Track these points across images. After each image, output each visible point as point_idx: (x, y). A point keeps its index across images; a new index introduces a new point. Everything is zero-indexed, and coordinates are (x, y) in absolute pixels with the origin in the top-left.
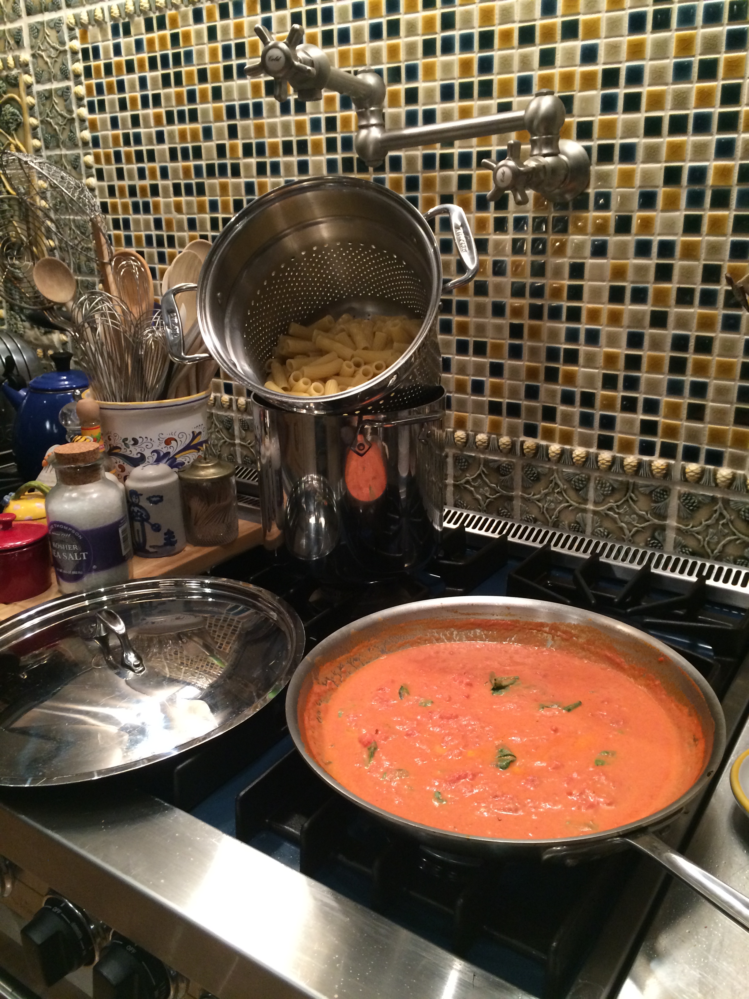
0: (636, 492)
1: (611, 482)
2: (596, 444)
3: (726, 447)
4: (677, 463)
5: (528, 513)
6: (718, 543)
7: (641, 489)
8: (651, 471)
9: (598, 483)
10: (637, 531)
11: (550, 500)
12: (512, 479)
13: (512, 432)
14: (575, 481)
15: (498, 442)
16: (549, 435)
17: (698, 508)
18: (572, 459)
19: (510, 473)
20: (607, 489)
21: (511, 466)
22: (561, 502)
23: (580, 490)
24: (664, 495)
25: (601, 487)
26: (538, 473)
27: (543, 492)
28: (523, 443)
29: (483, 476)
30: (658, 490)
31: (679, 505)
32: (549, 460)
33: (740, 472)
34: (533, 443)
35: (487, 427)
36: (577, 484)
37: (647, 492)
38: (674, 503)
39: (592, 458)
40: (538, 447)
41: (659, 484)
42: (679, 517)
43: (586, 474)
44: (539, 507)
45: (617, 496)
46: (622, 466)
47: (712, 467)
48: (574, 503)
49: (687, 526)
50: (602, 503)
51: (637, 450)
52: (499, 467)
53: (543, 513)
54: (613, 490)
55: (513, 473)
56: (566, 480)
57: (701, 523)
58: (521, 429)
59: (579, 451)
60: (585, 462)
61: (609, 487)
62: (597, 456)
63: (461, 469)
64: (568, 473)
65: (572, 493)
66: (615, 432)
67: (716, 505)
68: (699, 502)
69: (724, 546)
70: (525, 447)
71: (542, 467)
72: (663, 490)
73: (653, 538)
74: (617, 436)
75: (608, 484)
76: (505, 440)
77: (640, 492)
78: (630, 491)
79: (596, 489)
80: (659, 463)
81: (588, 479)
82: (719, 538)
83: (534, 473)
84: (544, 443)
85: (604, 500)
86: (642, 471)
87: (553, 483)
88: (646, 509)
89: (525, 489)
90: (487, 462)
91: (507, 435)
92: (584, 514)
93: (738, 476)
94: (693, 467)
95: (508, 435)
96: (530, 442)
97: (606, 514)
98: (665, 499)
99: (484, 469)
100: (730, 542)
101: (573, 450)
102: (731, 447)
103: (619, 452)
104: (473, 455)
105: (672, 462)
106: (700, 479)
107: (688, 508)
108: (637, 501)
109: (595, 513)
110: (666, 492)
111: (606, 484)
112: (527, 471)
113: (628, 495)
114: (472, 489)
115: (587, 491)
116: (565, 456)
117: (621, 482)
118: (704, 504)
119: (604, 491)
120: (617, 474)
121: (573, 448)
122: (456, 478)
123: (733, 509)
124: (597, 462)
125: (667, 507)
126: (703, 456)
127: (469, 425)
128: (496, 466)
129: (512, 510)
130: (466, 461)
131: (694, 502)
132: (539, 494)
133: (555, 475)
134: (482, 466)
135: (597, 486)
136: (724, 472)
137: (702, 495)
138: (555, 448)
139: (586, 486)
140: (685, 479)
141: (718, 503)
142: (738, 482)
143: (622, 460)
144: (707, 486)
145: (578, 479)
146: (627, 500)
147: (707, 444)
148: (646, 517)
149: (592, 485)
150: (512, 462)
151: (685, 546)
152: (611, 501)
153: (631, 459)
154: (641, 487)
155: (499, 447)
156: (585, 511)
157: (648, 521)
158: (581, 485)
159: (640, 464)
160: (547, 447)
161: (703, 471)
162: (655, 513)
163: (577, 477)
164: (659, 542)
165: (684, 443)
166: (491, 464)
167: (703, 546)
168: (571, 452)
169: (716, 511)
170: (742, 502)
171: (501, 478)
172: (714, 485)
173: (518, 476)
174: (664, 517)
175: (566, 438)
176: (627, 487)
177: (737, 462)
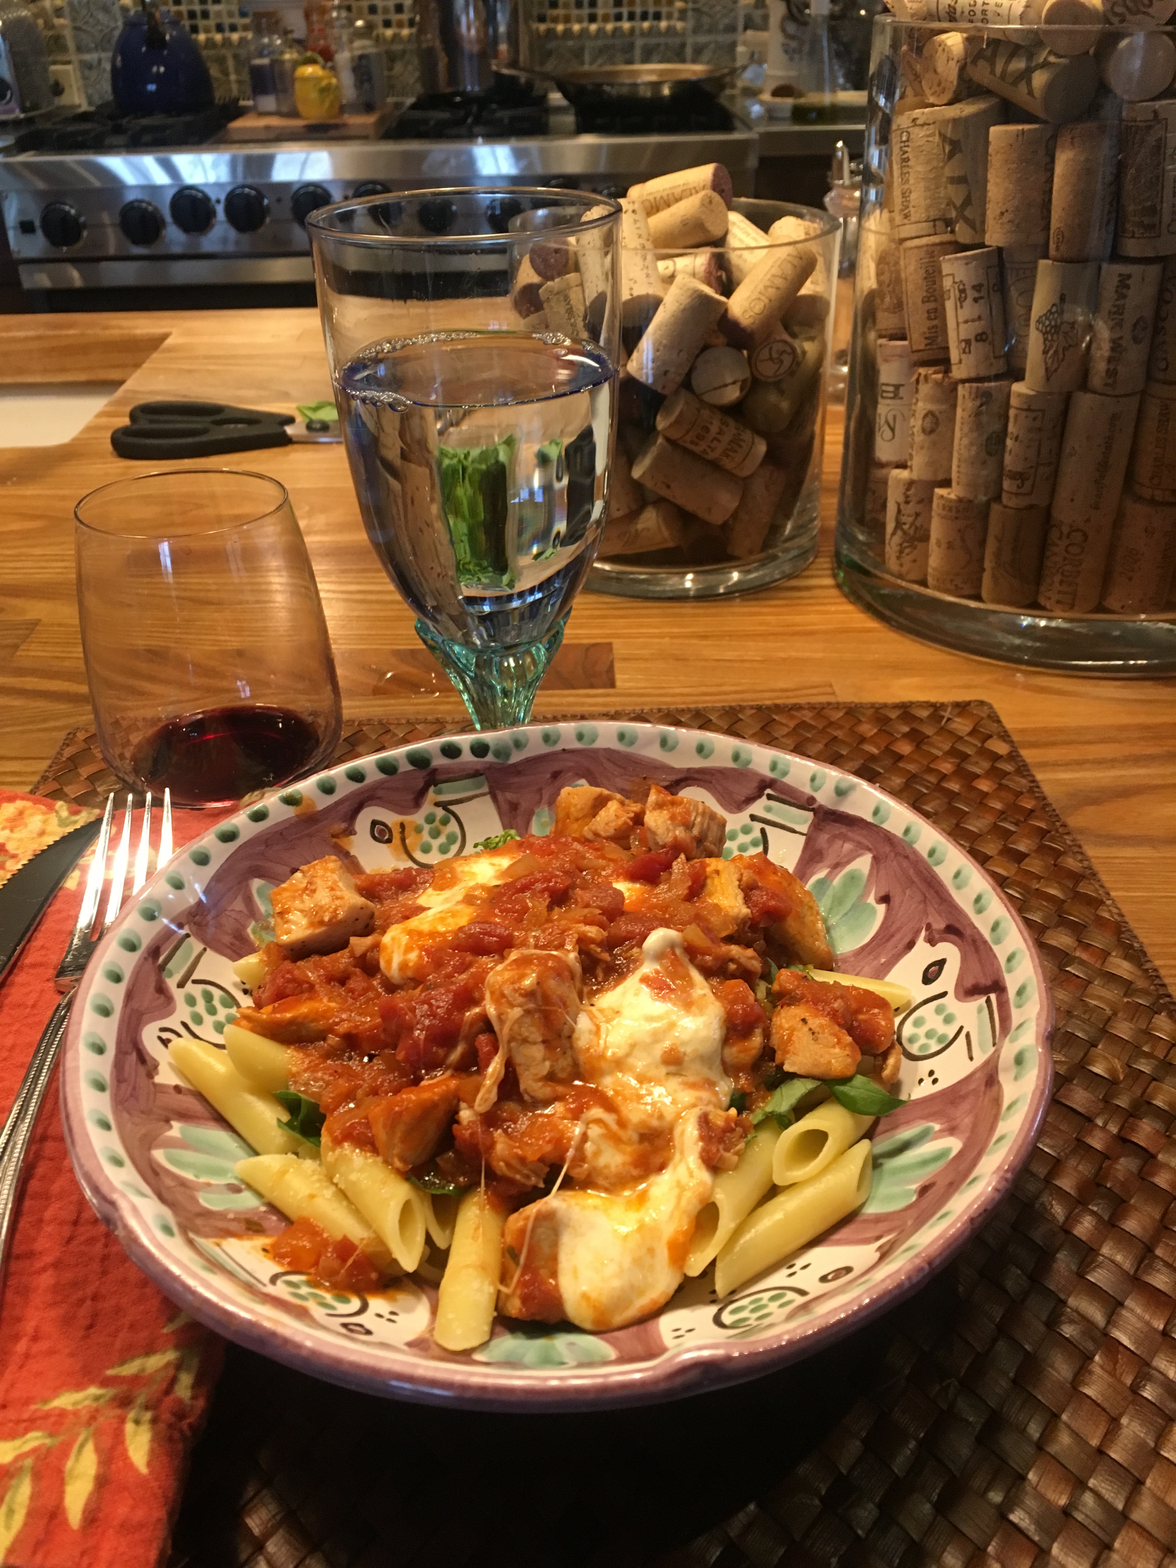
0: (615, 50)
1: (599, 46)
2: (586, 20)
3: (663, 7)
4: (636, 24)
7: (617, 47)
8: (622, 32)
9: (591, 49)
14: (575, 51)
16: (555, 20)
17: (651, 51)
18: (572, 34)
23: (579, 57)
25: (593, 51)
26: (550, 49)
27: (554, 63)
28: (537, 29)
30: (628, 44)
32: (557, 37)
33: (671, 22)
34: (545, 28)
37: (621, 47)
39: (585, 30)
40: (549, 29)
41: (627, 41)
42: (642, 60)
43: (582, 44)
45: (603, 55)
46: (604, 33)
47: (656, 23)
51: (612, 20)
54: (600, 51)
56: (569, 51)
58: (535, 18)
59: (576, 27)
60: (581, 35)
62: (588, 28)
64: (571, 45)
65: (574, 60)
66: (598, 9)
68: (652, 48)
70: (538, 32)
71: (552, 45)
74: (600, 11)
78: (611, 49)
79: (589, 53)
80: (626, 25)
81: (583, 47)
83: (548, 50)
84: (552, 26)
86: (616, 34)
87: (561, 55)
88: (621, 59)
93: (671, 25)
94: (646, 25)
96: (542, 27)
98: (632, 50)
101: (573, 28)
102: (665, 7)
103: (601, 23)
105: (634, 23)
106: (651, 32)
107: (646, 53)
108: (616, 55)
110: (632, 46)
111: (596, 48)
113: (610, 53)
116: (568, 33)
117: (605, 45)
120: (602, 39)
121: (572, 26)
124: (588, 33)
126: (650, 16)
133: (562, 48)
135: (589, 51)
136: (663, 24)
138: (560, 28)
143: (604, 28)
147: (652, 8)
153: (609, 27)
159: (616, 28)
160: (555, 29)
161: (652, 26)
163: (577, 47)
165: (639, 9)
168: (571, 29)
175: (567, 20)
176: (609, 47)
177: (669, 17)
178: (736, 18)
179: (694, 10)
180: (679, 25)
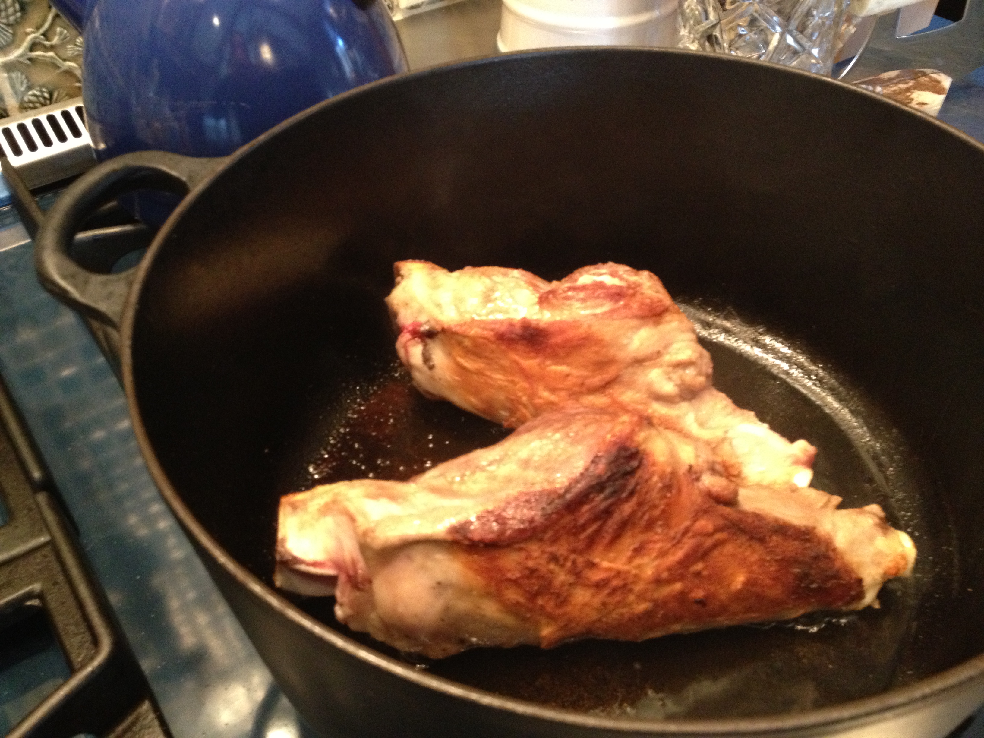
20: (11, 10)
61: (13, 5)
85: (14, 35)
97: (30, 59)
119: (7, 17)
152: (29, 30)
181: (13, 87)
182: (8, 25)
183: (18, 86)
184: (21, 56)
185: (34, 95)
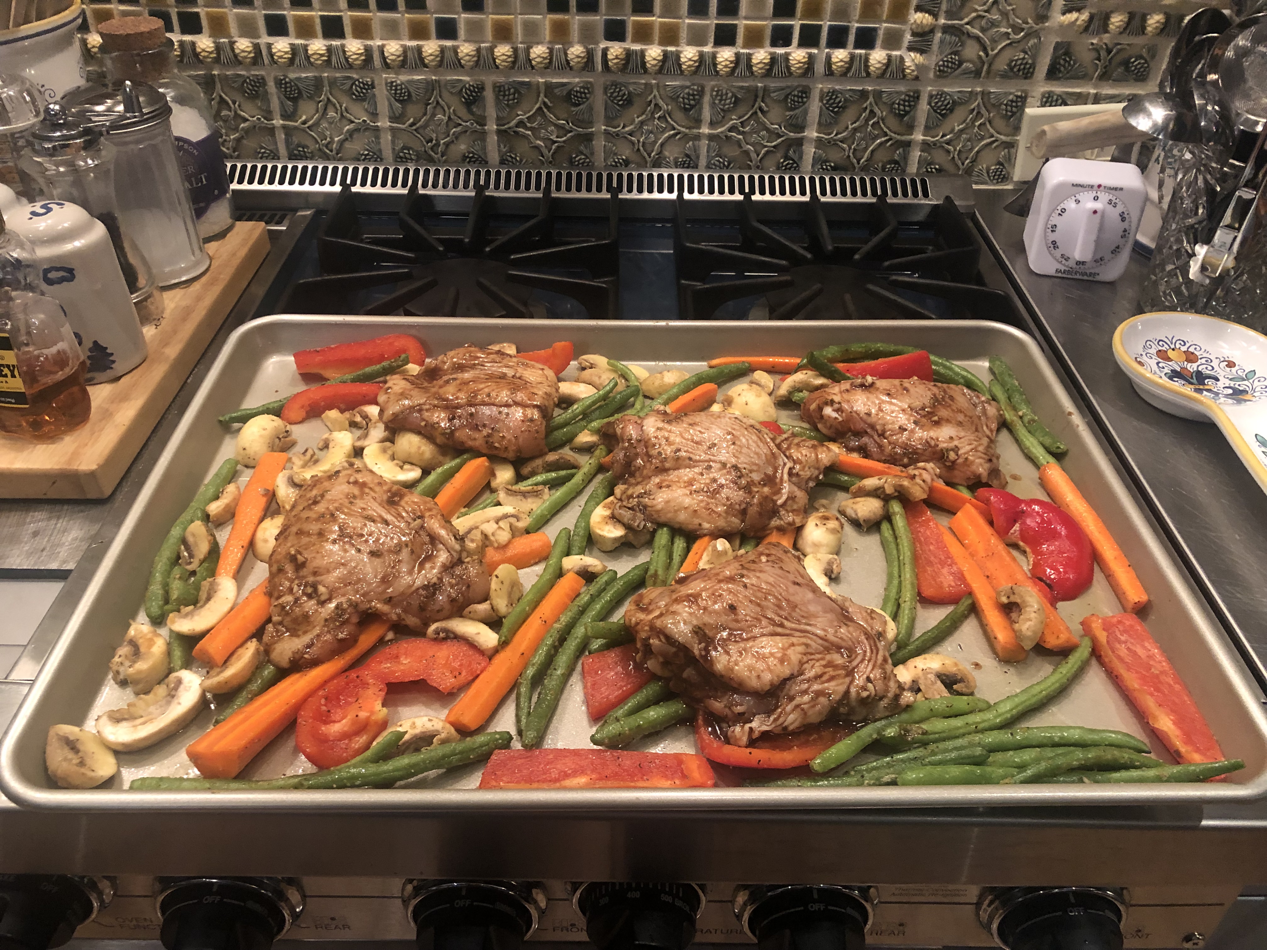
0: (767, 100)
1: (734, 90)
2: (712, 39)
3: (881, 21)
4: (820, 52)
5: (615, 154)
6: (866, 149)
7: (772, 95)
8: (788, 68)
9: (717, 95)
10: (767, 152)
11: (648, 130)
12: (591, 109)
13: (587, 36)
14: (683, 98)
15: (566, 54)
16: (644, 34)
17: (844, 108)
18: (680, 65)
19: (587, 99)
20: (728, 101)
21: (588, 88)
22: (664, 131)
23: (690, 110)
24: (802, 97)
25: (721, 100)
26: (630, 93)
27: (637, 120)
28: (605, 52)
29: (545, 110)
30: (796, 93)
31: (821, 108)
32: (646, 70)
33: (895, 53)
34: (621, 50)
35: (547, 34)
36: (686, 101)
37: (783, 97)
38: (815, 107)
39: (708, 60)
40: (629, 54)
41: (796, 84)
42: (820, 124)
43: (698, 85)
44: (633, 143)
45: (741, 110)
46: (749, 66)
47: (863, 52)
48: (683, 129)
49: (830, 134)
50: (721, 121)
51: (768, 42)
52: (569, 93)
53: (638, 150)
54: (737, 101)
55: (591, 100)
56: (671, 97)
57: (847, 128)
58: (601, 29)
60: (698, 67)
61: (731, 98)
62: (714, 56)
63: (508, 105)
64: (675, 87)
65: (679, 115)
66: (738, 19)
67: (866, 101)
68: (846, 100)
69: (873, 151)
70: (610, 57)
71: (635, 83)
72: (802, 92)
73: (786, 158)
74: (742, 23)
75: (730, 95)
76: (576, 51)
77: (772, 98)
78: (759, 100)
79: (713, 105)
80: (798, 55)
81: (701, 93)
82: (867, 144)
83: (624, 94)
84: (637, 47)
85: (723, 117)
86: (775, 70)
87: (652, 105)
88: (779, 121)
89: (610, 120)
90: (549, 88)
91: (579, 42)
92: (697, 143)
93: (893, 58)
94: (840, 55)
95: (581, 42)
96: (616, 50)
97: (726, 136)
98: (804, 103)
99: (546, 100)
100: (881, 144)
101: (681, 52)
102: (886, 22)
103: (744, 47)
104: (528, 80)
105: (815, 51)
106: (848, 69)
107: (832, 111)
108: (768, 112)
109: (711, 138)
110: (805, 92)
111: (727, 94)
112: (612, 93)
113: (757, 105)
114: (529, 133)
115: (701, 109)
116: (669, 63)
117: (748, 90)
118: (854, 102)
119: (724, 105)
120: (743, 78)
121: (679, 49)
122: (500, 121)
123: (885, 103)
124: (715, 65)
125: (806, 113)
126: (852, 38)
127: (519, 32)
128: (565, 93)
129: (592, 154)
130: (517, 91)
131: (840, 102)
132: (631, 124)
133: (655, 92)
134: (542, 95)
135: (714, 100)
136: (878, 56)
137: (850, 90)
138: (654, 52)
139: (699, 103)
140: (829, 72)
141: (868, 98)
142: (893, 67)
143: (749, 57)
144: (857, 78)
145: (689, 94)
146: (756, 113)
147: (858, 22)
148: (780, 131)
149: (707, 99)
150: (590, 83)
151: (826, 161)
152: (734, 117)
153: (761, 56)
154: (774, 92)
155: (568, 62)
156: (698, 137)
157: (782, 136)
158: (692, 102)
159: (774, 59)
160: (643, 53)
161: (852, 57)
162: (791, 125)
163: (687, 91)
164: (795, 162)
165: (829, 23)
166: (556, 91)
167: (849, 156)
168: (677, 55)
169: (866, 108)
170: (897, 92)
171: (573, 109)
172: (864, 74)
173: (599, 100)
174: (801, 128)
175: (669, 36)
176: (754, 94)
177: (893, 40)
178: (1035, 52)
179: (946, 29)
180: (912, 60)
181: (708, 152)
182: (721, 109)
183: (711, 151)
184: (722, 132)
185: (718, 161)
